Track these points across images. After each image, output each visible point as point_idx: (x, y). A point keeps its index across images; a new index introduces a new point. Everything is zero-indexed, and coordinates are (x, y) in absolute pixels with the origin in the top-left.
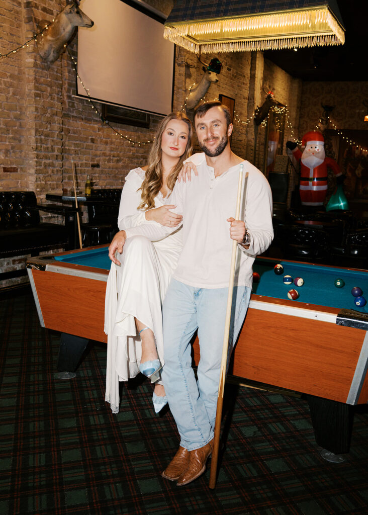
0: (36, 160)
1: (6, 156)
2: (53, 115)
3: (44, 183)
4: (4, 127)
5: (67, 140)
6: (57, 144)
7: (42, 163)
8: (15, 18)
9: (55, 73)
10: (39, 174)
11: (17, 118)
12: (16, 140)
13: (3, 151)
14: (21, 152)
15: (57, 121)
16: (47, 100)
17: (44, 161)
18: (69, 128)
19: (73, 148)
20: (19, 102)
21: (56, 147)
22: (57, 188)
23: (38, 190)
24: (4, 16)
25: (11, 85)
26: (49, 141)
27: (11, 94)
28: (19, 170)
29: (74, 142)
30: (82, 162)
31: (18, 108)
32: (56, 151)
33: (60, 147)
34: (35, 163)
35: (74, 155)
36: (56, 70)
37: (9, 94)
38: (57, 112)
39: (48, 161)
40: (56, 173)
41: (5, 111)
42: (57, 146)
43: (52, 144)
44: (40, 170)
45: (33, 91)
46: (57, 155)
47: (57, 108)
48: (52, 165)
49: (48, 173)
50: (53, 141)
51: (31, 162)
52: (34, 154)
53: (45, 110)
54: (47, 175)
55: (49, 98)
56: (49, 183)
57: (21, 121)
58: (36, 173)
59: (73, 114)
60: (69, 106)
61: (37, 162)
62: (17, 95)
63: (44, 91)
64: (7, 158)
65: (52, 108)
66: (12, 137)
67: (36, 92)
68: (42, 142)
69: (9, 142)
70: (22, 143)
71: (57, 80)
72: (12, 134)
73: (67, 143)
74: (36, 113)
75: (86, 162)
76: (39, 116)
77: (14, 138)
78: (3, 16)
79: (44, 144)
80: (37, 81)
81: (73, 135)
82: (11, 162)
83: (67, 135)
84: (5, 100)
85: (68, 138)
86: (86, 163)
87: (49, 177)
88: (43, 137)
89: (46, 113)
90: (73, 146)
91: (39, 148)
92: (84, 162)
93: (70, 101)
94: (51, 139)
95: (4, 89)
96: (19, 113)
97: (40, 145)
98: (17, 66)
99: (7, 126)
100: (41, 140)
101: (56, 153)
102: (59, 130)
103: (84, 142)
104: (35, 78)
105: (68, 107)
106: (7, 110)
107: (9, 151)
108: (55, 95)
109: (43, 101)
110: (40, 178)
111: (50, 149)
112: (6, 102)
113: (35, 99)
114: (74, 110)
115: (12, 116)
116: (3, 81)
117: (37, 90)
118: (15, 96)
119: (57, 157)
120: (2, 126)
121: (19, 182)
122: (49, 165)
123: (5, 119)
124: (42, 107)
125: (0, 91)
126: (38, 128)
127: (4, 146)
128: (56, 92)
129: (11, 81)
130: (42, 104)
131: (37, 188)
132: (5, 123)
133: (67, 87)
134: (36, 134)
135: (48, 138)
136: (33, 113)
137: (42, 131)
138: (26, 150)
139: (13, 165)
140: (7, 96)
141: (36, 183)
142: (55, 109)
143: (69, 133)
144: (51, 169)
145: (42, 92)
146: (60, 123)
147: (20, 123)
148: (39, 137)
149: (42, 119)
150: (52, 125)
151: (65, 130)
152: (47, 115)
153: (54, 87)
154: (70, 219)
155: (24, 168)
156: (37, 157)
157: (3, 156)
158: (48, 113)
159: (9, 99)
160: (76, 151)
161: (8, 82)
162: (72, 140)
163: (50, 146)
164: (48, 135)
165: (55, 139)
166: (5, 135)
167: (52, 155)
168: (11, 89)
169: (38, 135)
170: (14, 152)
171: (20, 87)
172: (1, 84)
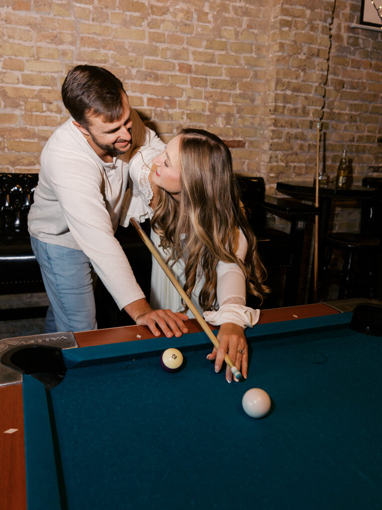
0: (272, 128)
1: (228, 123)
2: (312, 55)
3: (283, 164)
4: (227, 78)
5: (338, 98)
6: (313, 103)
7: (284, 134)
10: (276, 150)
11: (251, 65)
12: (246, 99)
13: (224, 115)
14: (253, 118)
15: (318, 65)
16: (303, 32)
17: (287, 130)
18: (345, 79)
19: (347, 112)
20: (256, 40)
21: (312, 108)
22: (307, 173)
23: (272, 175)
25: (246, 13)
26: (300, 98)
27: (244, 26)
28: (247, 144)
29: (351, 102)
30: (362, 134)
31: (254, 47)
32: (311, 115)
33: (319, 108)
34: (271, 134)
35: (347, 123)
37: (241, 27)
38: (319, 50)
39: (294, 131)
40: (307, 150)
41: (233, 54)
42: (314, 108)
43: (305, 103)
44: (278, 144)
45: (280, 18)
46: (311, 122)
47: (320, 43)
48: (303, 137)
49: (292, 149)
50: (306, 98)
51: (266, 132)
52: (272, 119)
53: (296, 48)
54: (290, 152)
55: (307, 29)
56: (293, 165)
57: (257, 69)
58: (270, 149)
59: (353, 57)
60: (348, 43)
61: (273, 131)
62: (255, 28)
63: (298, 17)
64: (228, 126)
65: (310, 44)
66: (240, 94)
67: (284, 18)
68: (286, 99)
69: (235, 102)
70: (256, 103)
72: (240, 90)
73: (336, 103)
74: (280, 54)
75: (370, 134)
76: (284, 58)
79: (289, 103)
81: (351, 91)
82: (234, 132)
83: (338, 91)
84: (234, 37)
85: (339, 95)
86: (368, 136)
87: (294, 156)
88: (289, 92)
89: (300, 53)
90: (348, 108)
91: (281, 110)
92: (366, 133)
93: (351, 34)
94: (304, 95)
95: (233, 19)
96: (256, 56)
97: (282, 105)
99: (232, 77)
100: (285, 96)
101: (311, 117)
102: (321, 81)
103: (370, 102)
105: (346, 45)
106: (236, 52)
107: (233, 115)
108: (319, 22)
109: (296, 33)
110: (276, 157)
111: (300, 111)
112: (236, 39)
113: (280, 29)
114: (356, 50)
115: (242, 62)
116: (233, 6)
117: (285, 15)
118: (251, 30)
119: (311, 125)
120: (224, 77)
121: (246, 163)
122: (296, 138)
123: (230, 66)
124: (293, 43)
125: (226, 22)
126: (281, 77)
127: (225, 108)
128: (321, 16)
129: (247, 6)
130: (293, 39)
131: (269, 173)
132: (230, 72)
133: (349, 12)
134: (277, 88)
135: (298, 94)
136: (276, 54)
137: (288, 82)
138: (262, 114)
139: (238, 136)
140: (238, 29)
141: (269, 164)
142: (316, 47)
143: (343, 87)
144: (298, 144)
145: (294, 19)
146: (324, 69)
147: (256, 72)
148: (282, 92)
149: (290, 62)
150: (309, 72)
151: (335, 83)
152: (300, 57)
153: (318, 9)
154: (299, 226)
155: (255, 141)
156: (275, 125)
157: (222, 123)
158: (302, 53)
159: (240, 34)
160: (351, 117)
161: (241, 7)
162: (347, 99)
163: (301, 106)
164: (299, 89)
165: (311, 95)
166: (229, 92)
167: (304, 121)
168: (245, 18)
169: (281, 89)
170: (241, 117)
171: (261, 16)
172: (229, 10)
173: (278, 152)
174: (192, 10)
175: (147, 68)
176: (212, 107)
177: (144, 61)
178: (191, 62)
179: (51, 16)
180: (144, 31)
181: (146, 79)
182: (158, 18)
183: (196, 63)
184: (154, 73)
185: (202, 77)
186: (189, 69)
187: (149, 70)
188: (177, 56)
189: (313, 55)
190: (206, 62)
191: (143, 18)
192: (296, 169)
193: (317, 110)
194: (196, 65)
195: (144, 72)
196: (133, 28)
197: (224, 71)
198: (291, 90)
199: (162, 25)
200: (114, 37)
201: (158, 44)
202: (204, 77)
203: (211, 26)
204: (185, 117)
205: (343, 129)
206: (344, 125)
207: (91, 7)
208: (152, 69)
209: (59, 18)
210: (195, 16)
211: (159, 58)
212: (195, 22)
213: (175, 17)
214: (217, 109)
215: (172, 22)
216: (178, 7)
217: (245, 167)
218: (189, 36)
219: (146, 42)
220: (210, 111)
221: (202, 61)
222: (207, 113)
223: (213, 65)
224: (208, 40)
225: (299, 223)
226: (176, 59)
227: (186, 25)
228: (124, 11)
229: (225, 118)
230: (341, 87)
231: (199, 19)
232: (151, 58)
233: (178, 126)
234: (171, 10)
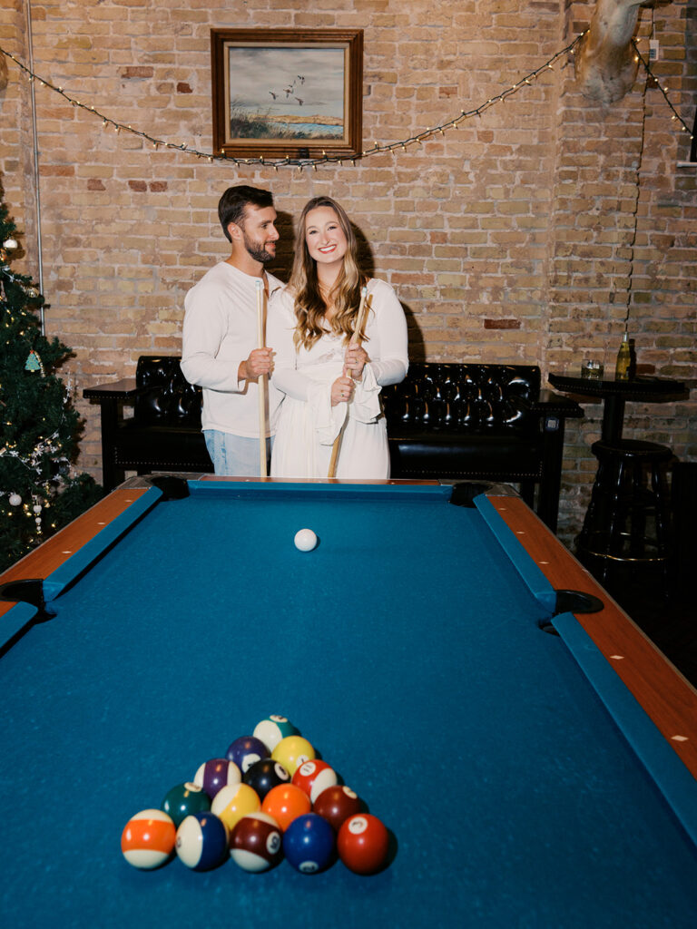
0: (552, 303)
1: (496, 299)
2: (608, 210)
3: (570, 349)
4: (494, 245)
5: (664, 260)
6: (614, 269)
7: (570, 310)
8: (542, 37)
9: (624, 123)
10: (558, 332)
11: (526, 227)
12: (521, 268)
13: (490, 290)
14: (532, 291)
15: (619, 221)
16: (594, 182)
17: (574, 305)
18: (674, 234)
19: (680, 277)
20: (534, 196)
21: (612, 276)
23: (553, 363)
24: (515, 40)
25: (520, 166)
26: (593, 265)
27: (518, 181)
28: (522, 325)
29: (686, 264)
31: (531, 206)
32: (612, 285)
33: (624, 275)
34: (551, 311)
35: (682, 293)
36: (625, 116)
37: (513, 183)
38: (620, 203)
39: (586, 307)
40: (606, 330)
41: (501, 215)
42: (615, 275)
43: (602, 270)
44: (561, 323)
45: (560, 169)
46: (611, 294)
47: (622, 194)
48: (599, 314)
49: (583, 329)
50: (602, 264)
51: (546, 308)
52: (552, 292)
53: (585, 202)
54: (581, 334)
55: (601, 178)
57: (536, 231)
58: (550, 331)
59: (687, 204)
60: (677, 187)
61: (553, 308)
62: (533, 183)
63: (587, 165)
64: (495, 302)
65: (607, 196)
66: (512, 263)
67: (566, 169)
68: (571, 267)
69: (505, 273)
70: (535, 273)
71: (627, 135)
72: (512, 258)
73: (660, 267)
74: (561, 212)
76: (567, 217)
77: (515, 265)
78: (512, 42)
79: (577, 271)
80: (568, 147)
81: (686, 249)
82: (504, 311)
83: (663, 251)
84: (503, 196)
85: (666, 256)
87: (586, 339)
89: (590, 209)
91: (564, 281)
93: (681, 175)
94: (599, 260)
95: (501, 176)
96: (533, 216)
97: (565, 274)
98: (538, 127)
99: (500, 244)
100: (570, 264)
101: (611, 288)
102: (624, 241)
104: (565, 143)
105: (673, 190)
106: (505, 214)
107: (502, 289)
108: (619, 168)
109: (584, 185)
110: (559, 340)
111: (593, 281)
112: (505, 198)
113: (560, 183)
114: (691, 194)
115: (515, 224)
116: (501, 161)
117: (567, 166)
118: (526, 186)
119: (612, 298)
120: (490, 244)
121: (522, 348)
122: (589, 314)
123: (498, 231)
124: (579, 198)
125: (492, 180)
126: (563, 240)
127: (491, 281)
128: (622, 161)
129: (521, 158)
130: (580, 192)
131: (549, 361)
132: (496, 238)
133: (677, 147)
134: (558, 254)
135: (590, 260)
136: (557, 212)
137: (574, 246)
138: (543, 287)
139: (510, 313)
140: (508, 187)
141: (549, 350)
142: (617, 199)
143: (672, 245)
144: (592, 322)
145: (581, 168)
146: (629, 225)
147: (533, 235)
148: (567, 259)
149: (577, 221)
150: (606, 231)
151: (658, 241)
152: (590, 213)
153: (616, 152)
154: (549, 426)
155: (534, 320)
156: (556, 299)
157: (488, 299)
158: (594, 209)
159: (511, 192)
160: (689, 285)
161: (513, 161)
162: (680, 261)
163: (595, 275)
164: (591, 253)
165: (610, 260)
166: (496, 261)
167: (600, 293)
168: (518, 173)
169: (565, 254)
170: (514, 291)
171: (541, 168)
172: (496, 167)
173: (562, 334)
174: (448, 170)
175: (392, 241)
176: (474, 280)
177: (388, 235)
178: (447, 230)
179: (289, 197)
180: (389, 201)
181: (390, 253)
182: (407, 185)
183: (454, 230)
184: (400, 246)
185: (460, 245)
186: (444, 238)
187: (394, 243)
188: (428, 225)
189: (611, 209)
190: (465, 228)
191: (388, 188)
192: (590, 356)
193: (620, 278)
194: (452, 233)
195: (388, 245)
196: (377, 199)
197: (489, 238)
198: (579, 255)
199: (411, 192)
200: (355, 211)
201: (405, 214)
202: (463, 245)
203: (472, 187)
204: (438, 293)
205: (675, 300)
206: (677, 295)
207: (330, 183)
208: (397, 241)
209: (298, 197)
210: (452, 178)
211: (406, 229)
212: (452, 184)
213: (427, 182)
214: (481, 283)
215: (423, 187)
216: (430, 170)
217: (520, 352)
218: (444, 200)
219: (392, 212)
220: (471, 285)
221: (460, 228)
222: (468, 288)
223: (476, 231)
224: (468, 203)
225: (550, 421)
226: (427, 228)
227: (440, 189)
228: (367, 182)
229: (492, 293)
230: (668, 245)
231: (457, 181)
232: (397, 229)
233: (428, 304)
234: (422, 175)
